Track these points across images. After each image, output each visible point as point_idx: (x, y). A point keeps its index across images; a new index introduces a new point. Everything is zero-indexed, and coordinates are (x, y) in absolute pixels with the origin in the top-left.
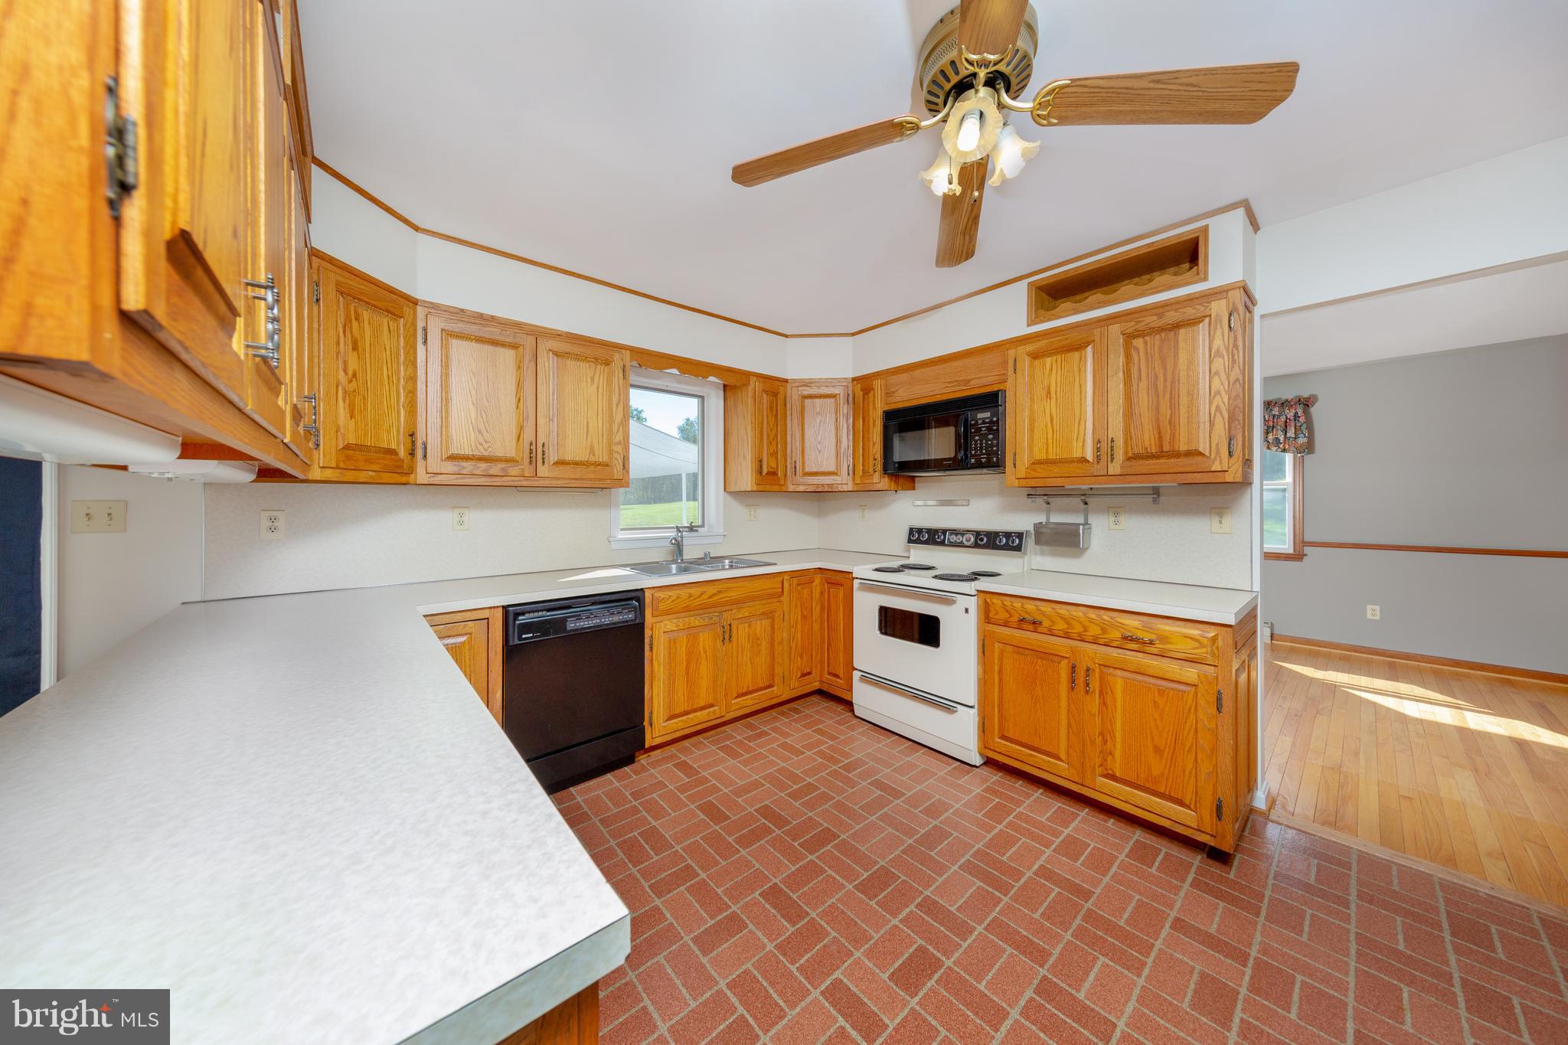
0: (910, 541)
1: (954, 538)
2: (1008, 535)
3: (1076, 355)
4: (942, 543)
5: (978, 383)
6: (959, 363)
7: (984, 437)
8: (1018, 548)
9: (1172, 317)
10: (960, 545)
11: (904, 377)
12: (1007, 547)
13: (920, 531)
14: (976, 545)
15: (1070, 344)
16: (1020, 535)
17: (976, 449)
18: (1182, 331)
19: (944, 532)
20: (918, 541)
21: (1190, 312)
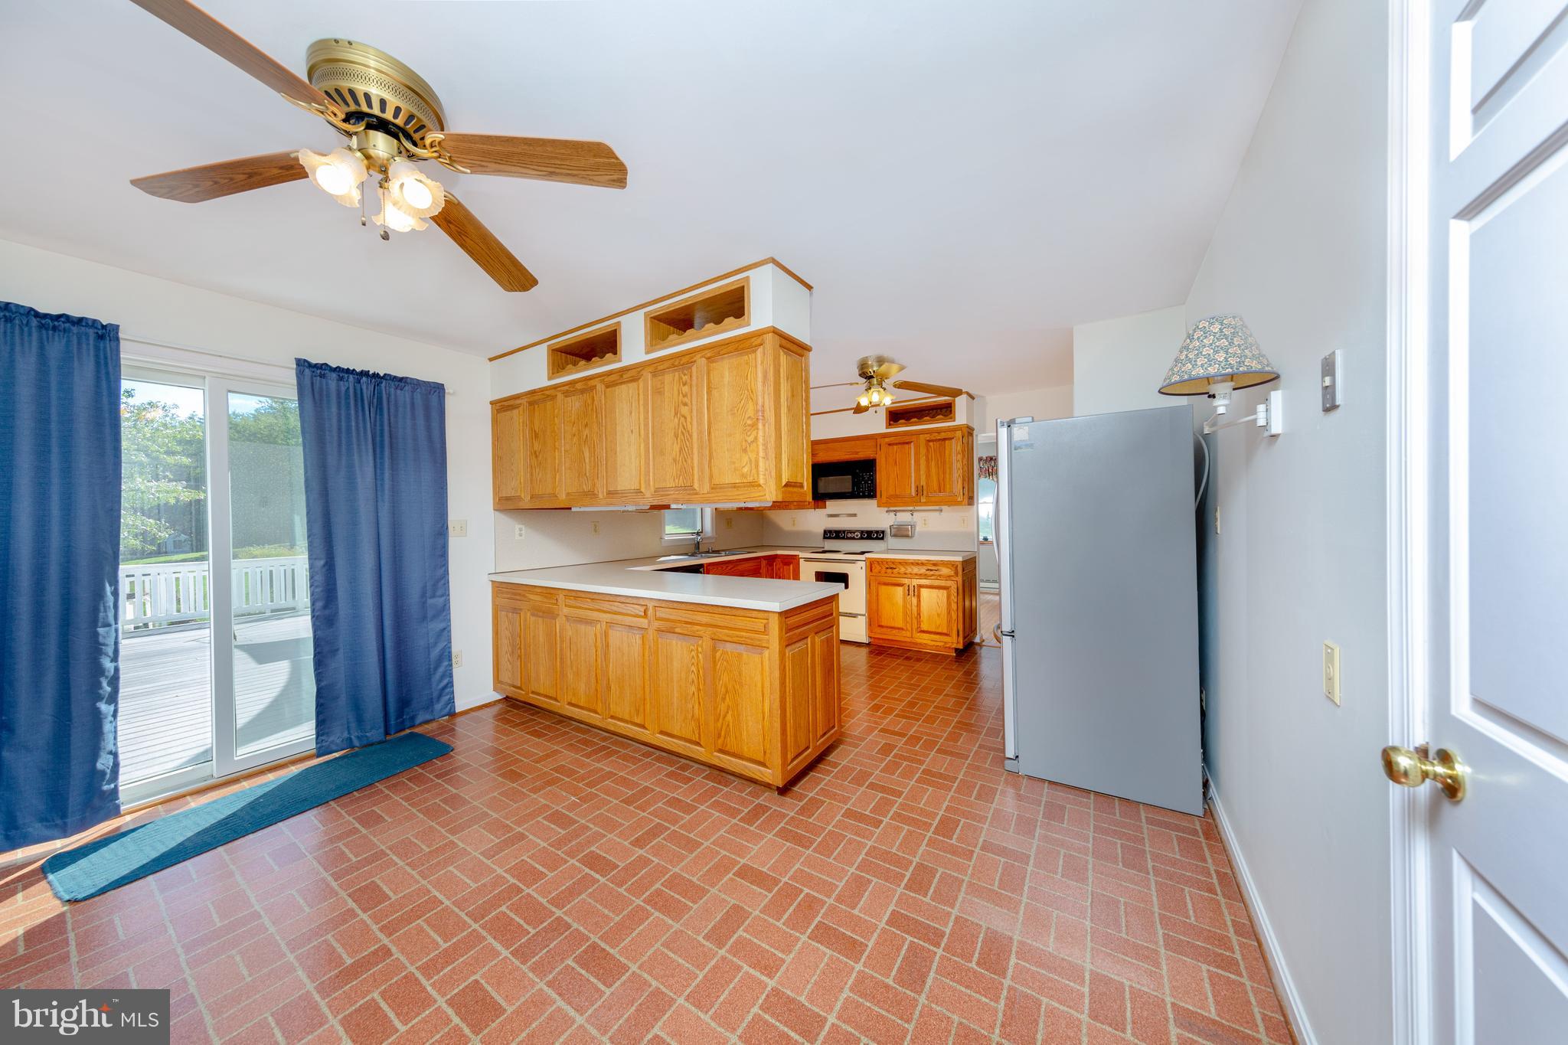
0: (825, 538)
1: (850, 535)
2: (877, 532)
3: (907, 446)
4: (843, 538)
5: (863, 454)
6: (853, 442)
7: (866, 482)
8: (882, 539)
9: (943, 435)
10: (853, 538)
11: (823, 446)
12: (877, 538)
13: (830, 532)
14: (862, 538)
15: (904, 441)
16: (883, 532)
17: (862, 488)
18: (947, 442)
19: (844, 532)
20: (830, 538)
21: (949, 435)
